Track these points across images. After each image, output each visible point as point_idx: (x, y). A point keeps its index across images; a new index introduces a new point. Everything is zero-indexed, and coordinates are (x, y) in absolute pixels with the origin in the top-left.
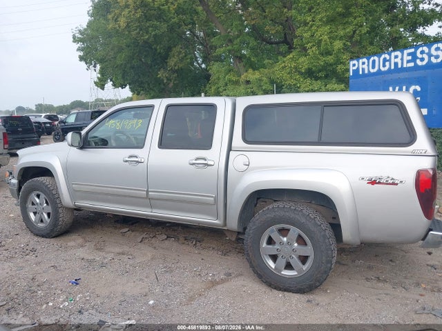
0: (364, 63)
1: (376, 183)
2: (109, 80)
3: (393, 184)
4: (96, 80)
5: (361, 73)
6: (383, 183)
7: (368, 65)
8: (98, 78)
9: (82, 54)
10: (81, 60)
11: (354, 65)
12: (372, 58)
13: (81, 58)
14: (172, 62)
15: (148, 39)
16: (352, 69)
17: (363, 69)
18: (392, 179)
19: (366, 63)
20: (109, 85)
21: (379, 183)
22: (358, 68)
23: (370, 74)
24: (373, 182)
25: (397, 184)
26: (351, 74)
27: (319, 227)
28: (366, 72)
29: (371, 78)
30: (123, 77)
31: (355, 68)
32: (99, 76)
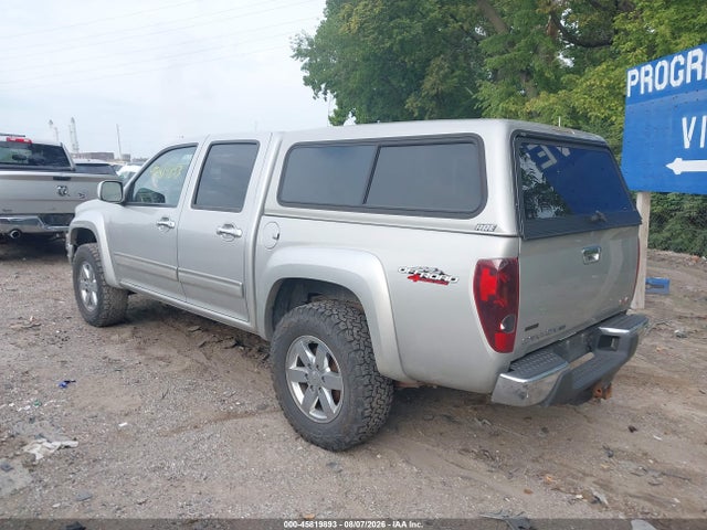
0: (647, 74)
1: (421, 279)
2: (350, 115)
3: (443, 282)
4: (332, 114)
5: (642, 92)
6: (429, 280)
7: (653, 78)
8: (335, 111)
9: (307, 74)
10: (306, 84)
11: (633, 78)
12: (659, 64)
13: (307, 81)
14: (427, 84)
15: (391, 47)
16: (631, 84)
17: (646, 85)
18: (442, 274)
19: (651, 75)
20: (351, 120)
21: (424, 279)
22: (639, 83)
23: (657, 94)
24: (416, 277)
25: (447, 283)
26: (629, 95)
27: (349, 345)
28: (650, 90)
29: (657, 101)
30: (369, 110)
31: (634, 83)
32: (336, 107)
